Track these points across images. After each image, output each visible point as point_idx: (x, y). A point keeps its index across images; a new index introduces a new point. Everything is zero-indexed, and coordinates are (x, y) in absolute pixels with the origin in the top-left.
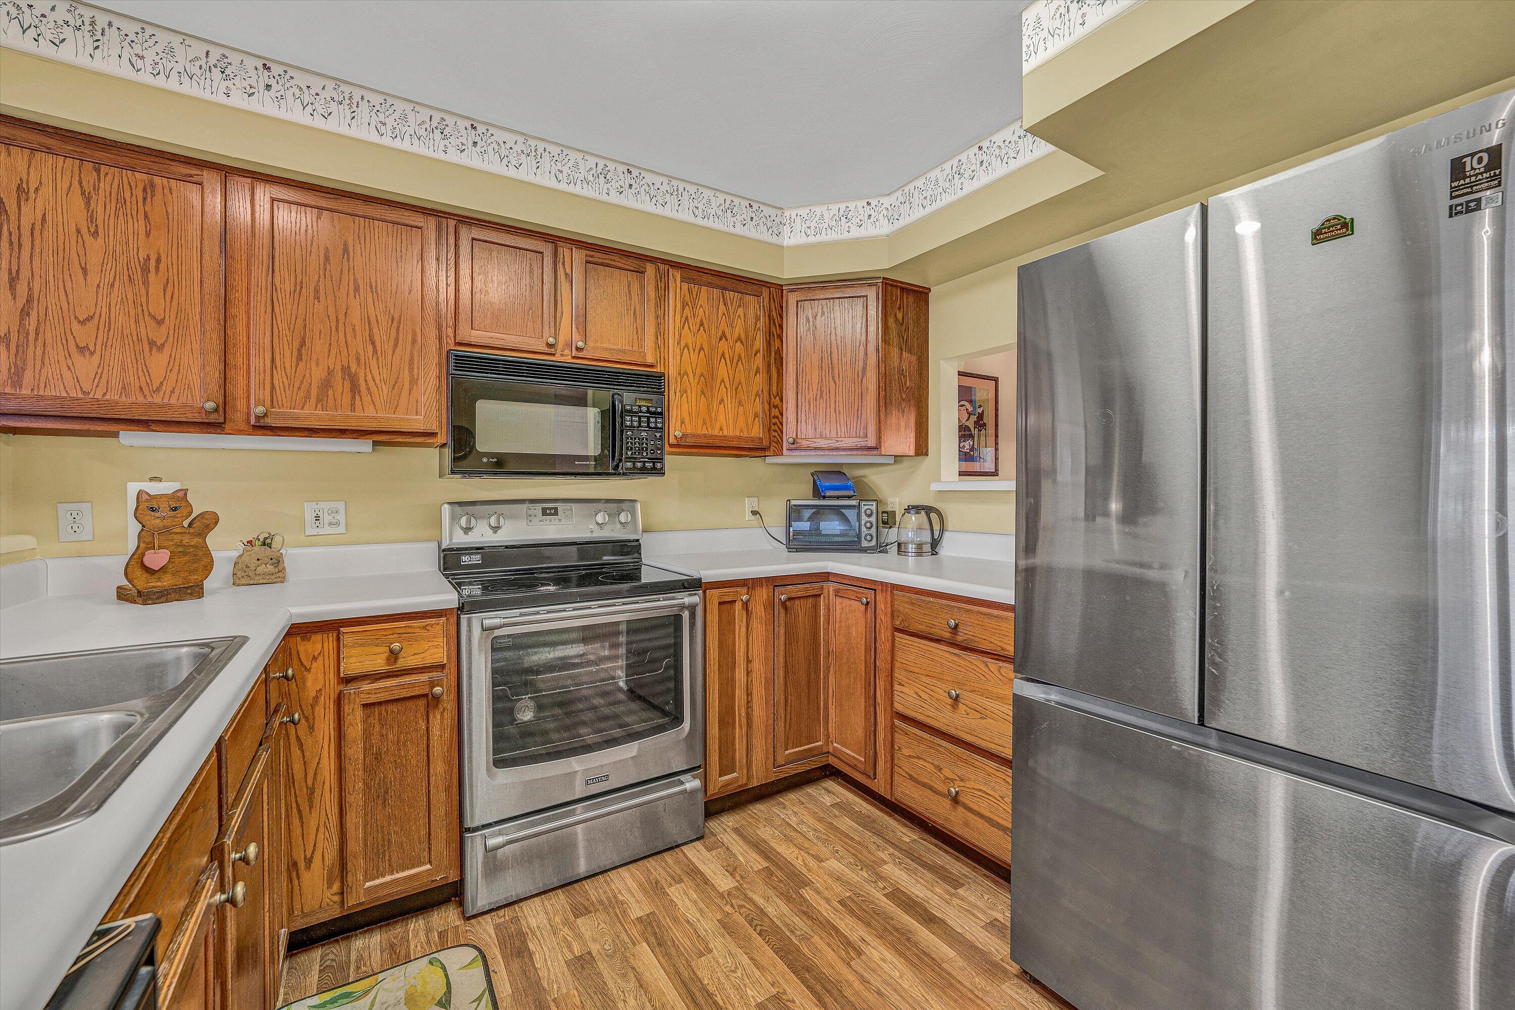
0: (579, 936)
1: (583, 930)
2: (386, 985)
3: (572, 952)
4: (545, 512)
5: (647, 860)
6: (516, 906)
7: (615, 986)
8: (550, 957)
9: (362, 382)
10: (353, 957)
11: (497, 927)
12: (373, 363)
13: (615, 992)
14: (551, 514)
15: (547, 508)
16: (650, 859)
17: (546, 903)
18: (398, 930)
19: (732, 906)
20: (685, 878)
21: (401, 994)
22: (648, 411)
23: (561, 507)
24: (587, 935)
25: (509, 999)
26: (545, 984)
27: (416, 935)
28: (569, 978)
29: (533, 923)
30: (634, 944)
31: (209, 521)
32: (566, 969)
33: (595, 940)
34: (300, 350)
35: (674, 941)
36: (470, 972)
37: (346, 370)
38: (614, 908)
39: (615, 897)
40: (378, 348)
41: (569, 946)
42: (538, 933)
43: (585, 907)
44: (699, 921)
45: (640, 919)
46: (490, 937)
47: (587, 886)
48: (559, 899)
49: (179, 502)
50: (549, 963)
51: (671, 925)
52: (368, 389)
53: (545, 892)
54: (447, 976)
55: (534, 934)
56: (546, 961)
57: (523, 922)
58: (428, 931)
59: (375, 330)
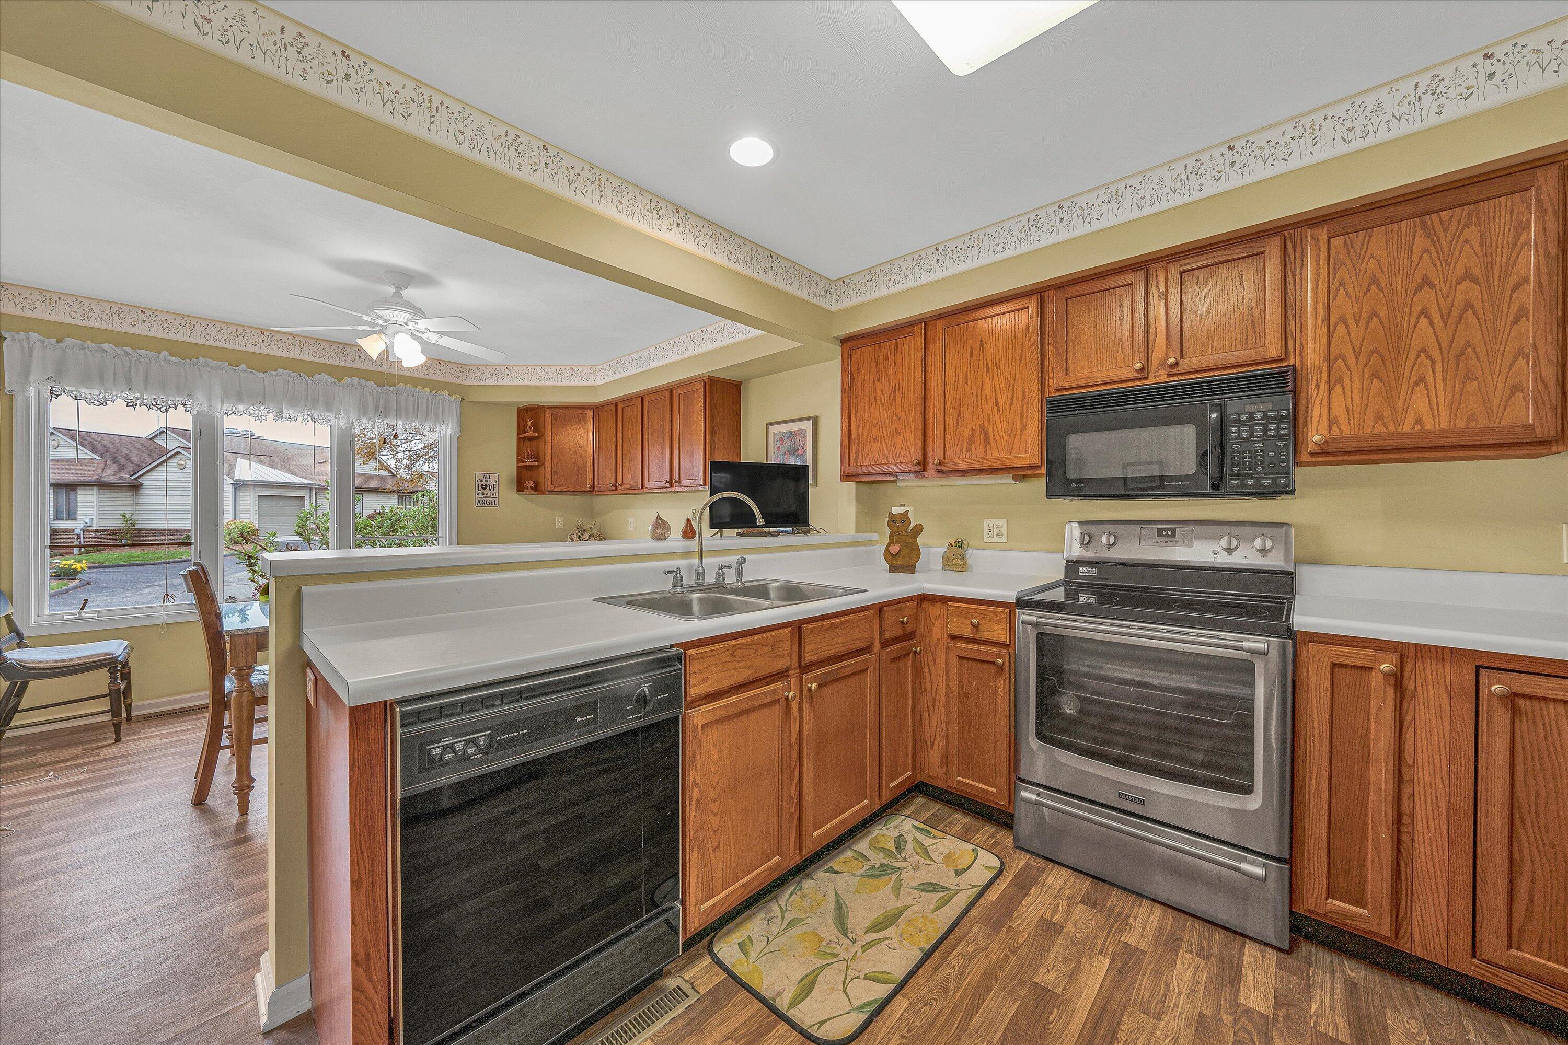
0: (1068, 913)
1: (1076, 912)
2: (946, 842)
3: (1052, 916)
4: (1160, 533)
5: (1193, 919)
6: (1051, 864)
7: (1053, 959)
8: (1036, 905)
9: (991, 435)
10: (949, 820)
11: (1027, 865)
12: (998, 419)
13: (1049, 960)
14: (1167, 536)
15: (1164, 529)
16: (1197, 921)
17: (1072, 878)
18: (979, 824)
19: (1235, 1021)
20: (1213, 960)
21: (947, 851)
22: (1265, 416)
23: (1179, 529)
24: (1075, 917)
25: (989, 902)
26: (1015, 915)
27: (983, 834)
28: (1033, 925)
29: (1050, 880)
30: (1100, 953)
31: (919, 529)
32: (1036, 920)
33: (1075, 924)
34: (957, 420)
35: (1135, 982)
36: (985, 871)
37: (982, 428)
38: (1116, 921)
39: (1127, 917)
40: (1001, 408)
41: (1055, 911)
42: (1045, 889)
43: (1096, 901)
44: (1179, 994)
45: (1127, 945)
46: (1017, 866)
47: (1114, 893)
48: (1084, 883)
49: (904, 518)
50: (1032, 908)
51: (1148, 972)
52: (994, 439)
53: (1080, 872)
54: (973, 863)
55: (1043, 886)
56: (1031, 906)
57: (1044, 876)
58: (992, 836)
59: (999, 395)
